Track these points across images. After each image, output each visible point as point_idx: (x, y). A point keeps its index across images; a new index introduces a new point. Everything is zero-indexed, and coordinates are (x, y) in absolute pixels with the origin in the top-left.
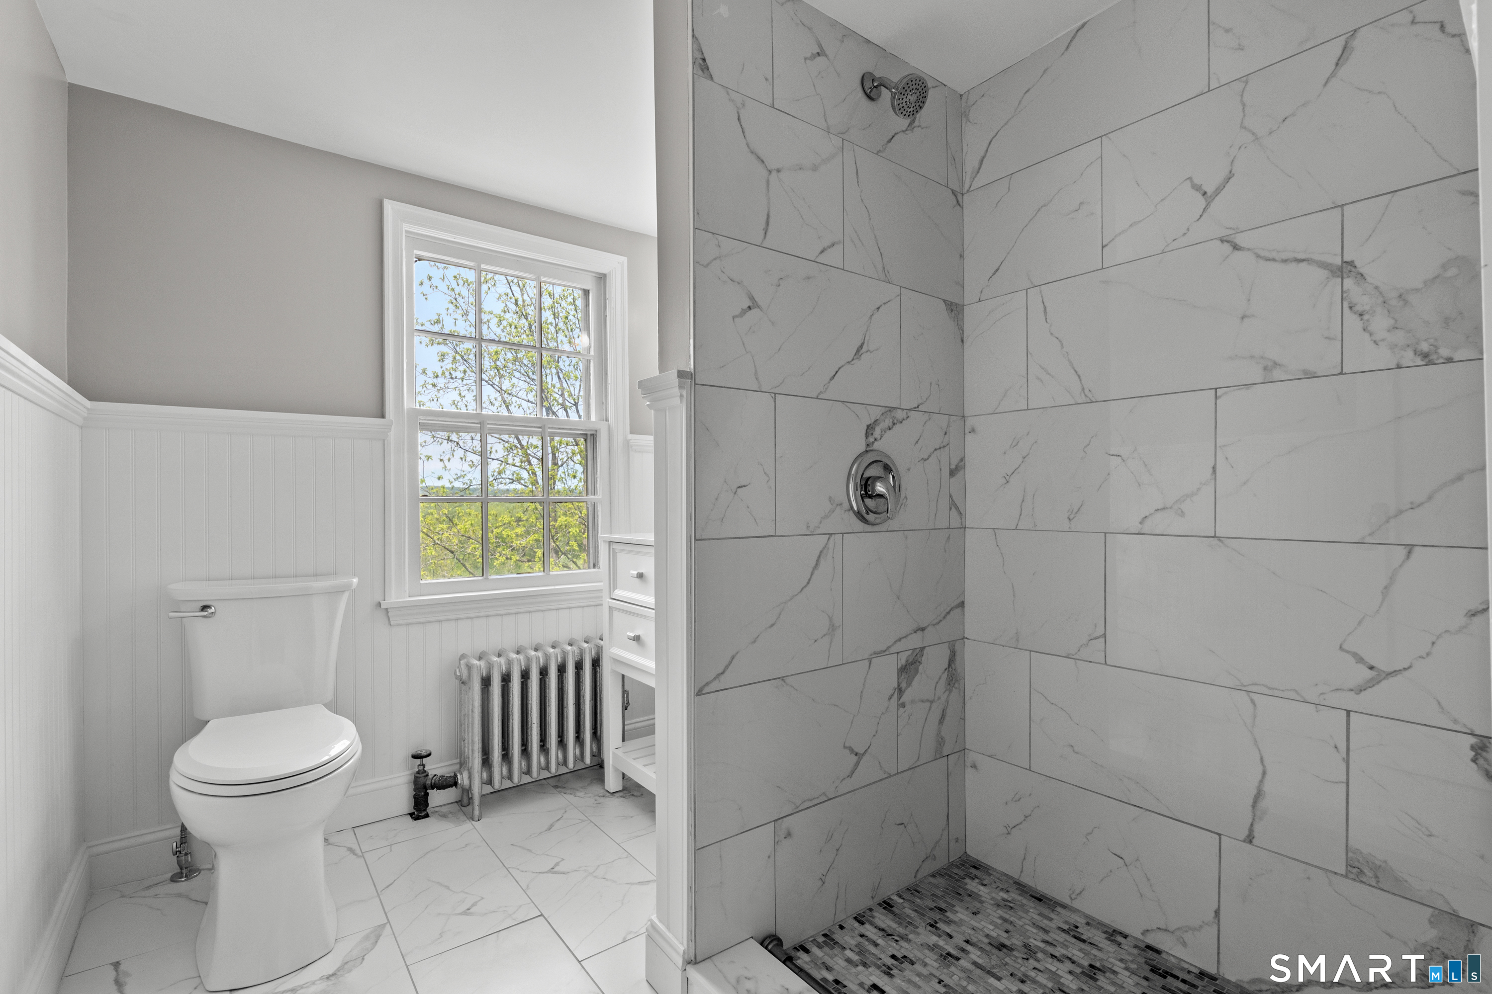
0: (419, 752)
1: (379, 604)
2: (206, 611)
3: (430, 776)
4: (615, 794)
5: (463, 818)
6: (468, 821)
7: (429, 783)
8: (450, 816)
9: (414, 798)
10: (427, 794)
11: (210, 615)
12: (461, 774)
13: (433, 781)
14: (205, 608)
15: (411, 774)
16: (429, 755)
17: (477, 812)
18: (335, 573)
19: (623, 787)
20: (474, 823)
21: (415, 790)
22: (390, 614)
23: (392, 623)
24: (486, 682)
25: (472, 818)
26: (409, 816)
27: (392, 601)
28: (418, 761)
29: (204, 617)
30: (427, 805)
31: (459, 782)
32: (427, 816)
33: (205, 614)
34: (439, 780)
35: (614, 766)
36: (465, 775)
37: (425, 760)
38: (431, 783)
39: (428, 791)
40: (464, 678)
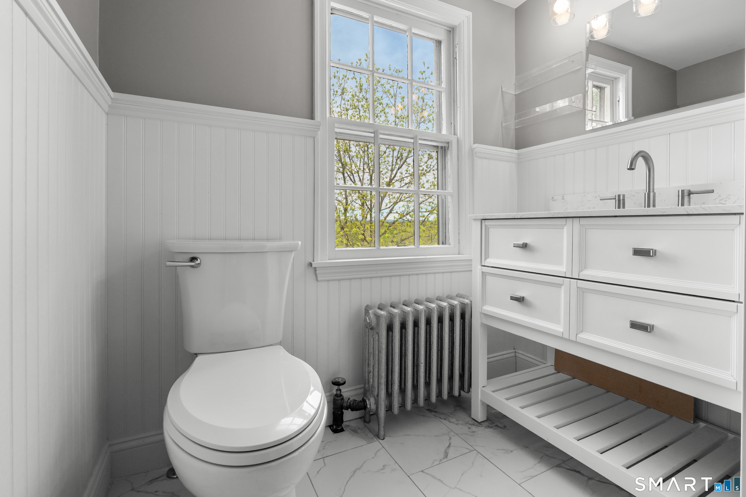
0: (337, 380)
1: (311, 264)
2: (193, 262)
3: (346, 400)
4: (482, 424)
5: (370, 435)
6: (375, 439)
7: (346, 405)
8: (359, 431)
9: (333, 414)
10: (342, 413)
11: (197, 266)
12: (369, 400)
13: (348, 404)
14: (193, 259)
15: (330, 395)
16: (344, 383)
17: (382, 433)
18: (280, 239)
19: (487, 417)
20: (380, 441)
21: (334, 408)
22: (318, 272)
23: (319, 279)
24: (390, 328)
25: (378, 436)
26: (328, 427)
27: (319, 262)
28: (336, 387)
29: (192, 266)
30: (342, 422)
31: (368, 406)
32: (342, 430)
33: (192, 264)
34: (353, 404)
35: (481, 401)
36: (372, 400)
37: (341, 387)
38: (347, 405)
39: (344, 410)
40: (373, 324)
